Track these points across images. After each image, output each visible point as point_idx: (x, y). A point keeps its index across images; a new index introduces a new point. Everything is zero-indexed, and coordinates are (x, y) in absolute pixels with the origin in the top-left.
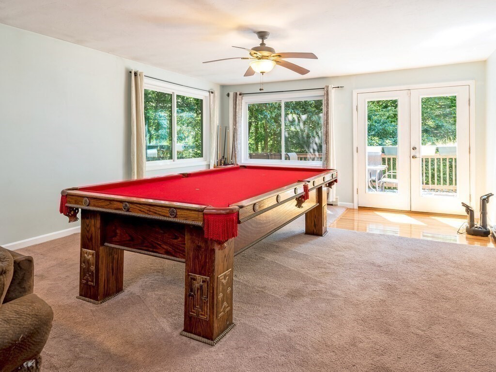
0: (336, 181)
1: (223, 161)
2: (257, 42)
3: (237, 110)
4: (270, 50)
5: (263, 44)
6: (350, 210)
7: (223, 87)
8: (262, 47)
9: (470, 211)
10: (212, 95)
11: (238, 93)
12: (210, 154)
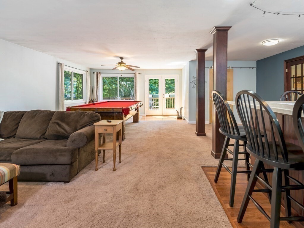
0: (142, 105)
1: (92, 101)
2: (120, 61)
3: (98, 79)
4: (124, 63)
5: (122, 61)
6: (144, 116)
7: (91, 69)
8: (122, 63)
9: (178, 112)
10: (87, 72)
11: (99, 73)
12: (86, 97)
